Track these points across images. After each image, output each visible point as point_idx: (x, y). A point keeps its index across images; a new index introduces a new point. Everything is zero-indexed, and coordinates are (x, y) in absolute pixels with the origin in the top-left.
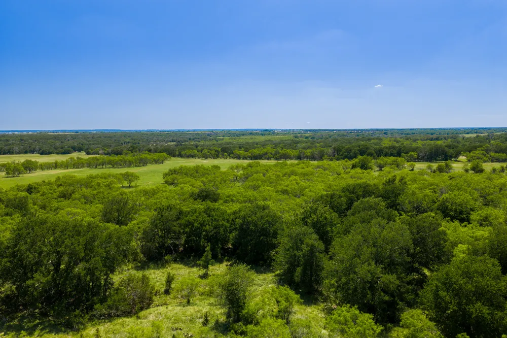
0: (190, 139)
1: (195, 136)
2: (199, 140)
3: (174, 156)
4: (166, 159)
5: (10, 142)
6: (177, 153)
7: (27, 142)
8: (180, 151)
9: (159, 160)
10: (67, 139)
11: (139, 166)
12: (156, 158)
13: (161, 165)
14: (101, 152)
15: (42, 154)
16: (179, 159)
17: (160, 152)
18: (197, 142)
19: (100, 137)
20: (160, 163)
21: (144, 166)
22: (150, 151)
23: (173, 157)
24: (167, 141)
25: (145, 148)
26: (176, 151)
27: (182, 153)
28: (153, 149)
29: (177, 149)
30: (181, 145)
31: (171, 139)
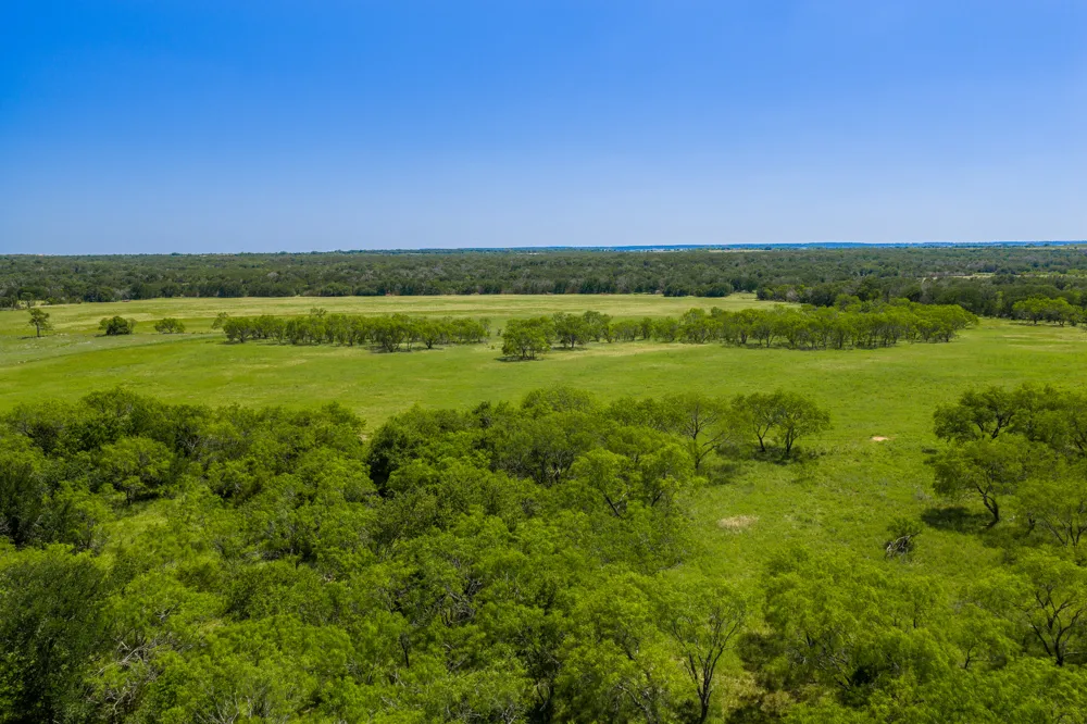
0: (1035, 265)
1: (1051, 258)
2: (1063, 267)
3: (988, 313)
4: (959, 324)
5: (623, 268)
6: (999, 304)
7: (653, 269)
8: (1009, 298)
9: (935, 329)
10: (734, 263)
11: (870, 346)
12: (927, 322)
13: (944, 345)
14: (790, 294)
15: (667, 294)
16: (1005, 323)
17: (948, 302)
18: (1057, 274)
19: (808, 258)
20: (938, 339)
21: (884, 345)
22: (915, 296)
23: (986, 314)
24: (971, 269)
25: (903, 289)
26: (996, 298)
27: (1016, 306)
28: (925, 293)
29: (1000, 293)
30: (1012, 280)
31: (982, 263)
